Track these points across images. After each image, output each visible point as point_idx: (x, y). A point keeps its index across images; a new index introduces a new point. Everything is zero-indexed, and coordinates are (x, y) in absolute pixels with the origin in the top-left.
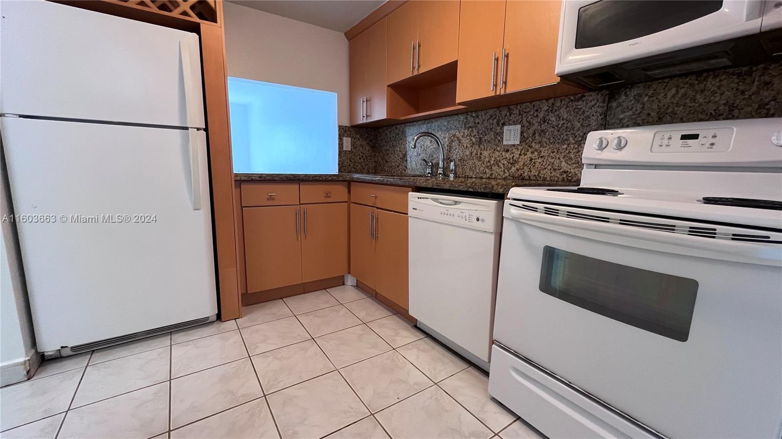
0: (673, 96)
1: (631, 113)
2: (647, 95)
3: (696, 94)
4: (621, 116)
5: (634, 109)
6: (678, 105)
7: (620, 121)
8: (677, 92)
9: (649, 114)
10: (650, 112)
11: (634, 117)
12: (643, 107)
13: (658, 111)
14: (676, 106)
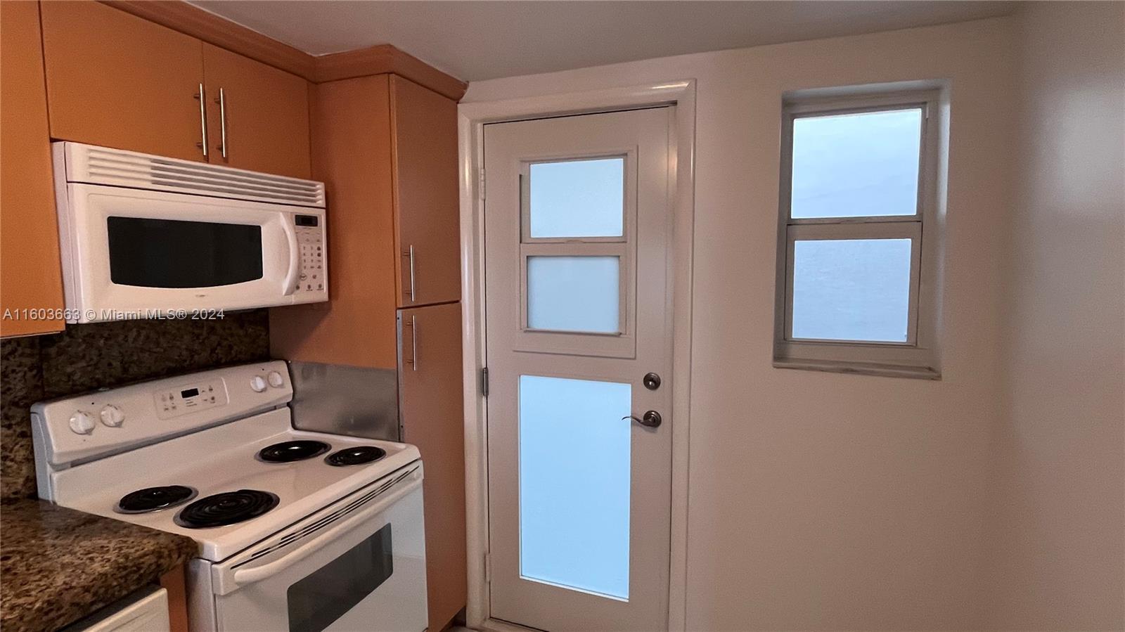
0: (135, 340)
1: (83, 364)
2: (102, 336)
3: (159, 337)
4: (69, 370)
5: (87, 359)
6: (142, 350)
7: (69, 377)
8: (139, 334)
9: (110, 364)
10: (111, 361)
11: (89, 368)
12: (100, 355)
13: (121, 358)
14: (141, 352)
